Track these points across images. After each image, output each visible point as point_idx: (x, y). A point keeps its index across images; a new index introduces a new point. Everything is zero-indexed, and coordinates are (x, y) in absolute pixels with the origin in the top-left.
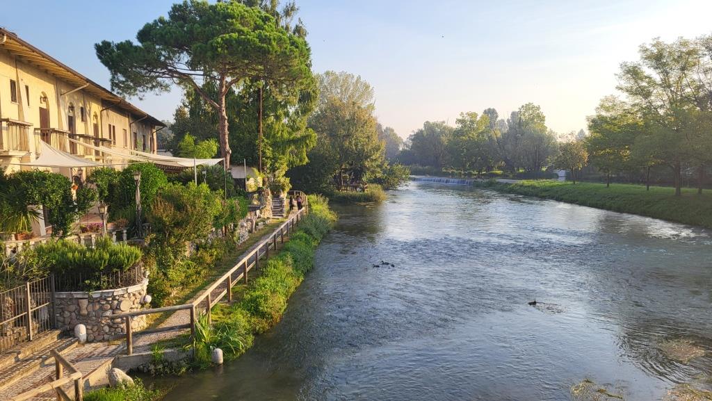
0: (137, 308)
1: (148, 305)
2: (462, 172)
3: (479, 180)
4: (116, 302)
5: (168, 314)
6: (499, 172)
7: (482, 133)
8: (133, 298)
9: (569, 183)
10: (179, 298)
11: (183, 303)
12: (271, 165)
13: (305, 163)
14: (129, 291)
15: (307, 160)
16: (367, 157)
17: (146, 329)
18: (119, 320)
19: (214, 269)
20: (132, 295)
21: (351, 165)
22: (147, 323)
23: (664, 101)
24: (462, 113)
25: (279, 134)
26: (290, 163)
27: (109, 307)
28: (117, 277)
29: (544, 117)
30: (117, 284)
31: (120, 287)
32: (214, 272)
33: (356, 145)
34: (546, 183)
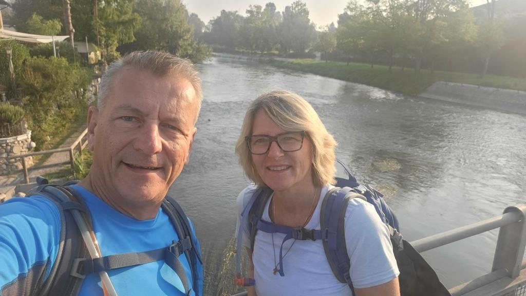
0: (25, 151)
1: (33, 149)
2: (250, 52)
3: (262, 58)
4: (9, 147)
5: (47, 156)
6: (276, 52)
7: (265, 22)
8: (22, 144)
9: (323, 61)
10: (52, 144)
11: (56, 148)
12: (105, 42)
13: (132, 41)
14: (18, 139)
15: (134, 38)
16: (180, 37)
17: (34, 166)
18: (13, 160)
19: (74, 123)
20: (20, 142)
21: (168, 43)
22: (34, 162)
23: (387, 7)
24: (251, 6)
25: (111, 17)
26: (120, 41)
27: (4, 151)
28: (7, 129)
29: (308, 12)
30: (8, 134)
31: (11, 137)
32: (75, 125)
33: (172, 28)
34: (308, 61)
